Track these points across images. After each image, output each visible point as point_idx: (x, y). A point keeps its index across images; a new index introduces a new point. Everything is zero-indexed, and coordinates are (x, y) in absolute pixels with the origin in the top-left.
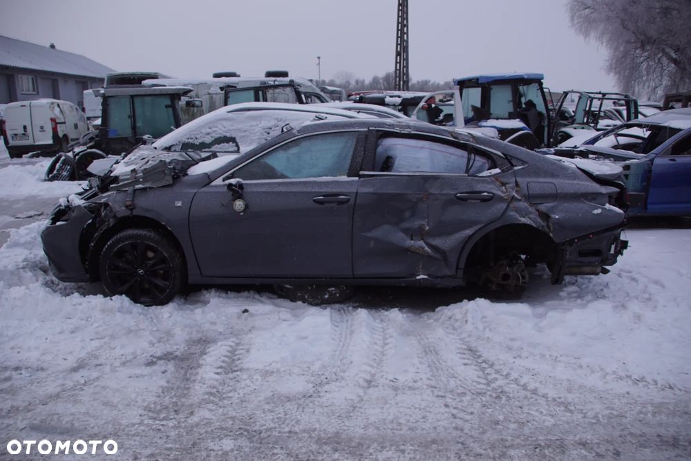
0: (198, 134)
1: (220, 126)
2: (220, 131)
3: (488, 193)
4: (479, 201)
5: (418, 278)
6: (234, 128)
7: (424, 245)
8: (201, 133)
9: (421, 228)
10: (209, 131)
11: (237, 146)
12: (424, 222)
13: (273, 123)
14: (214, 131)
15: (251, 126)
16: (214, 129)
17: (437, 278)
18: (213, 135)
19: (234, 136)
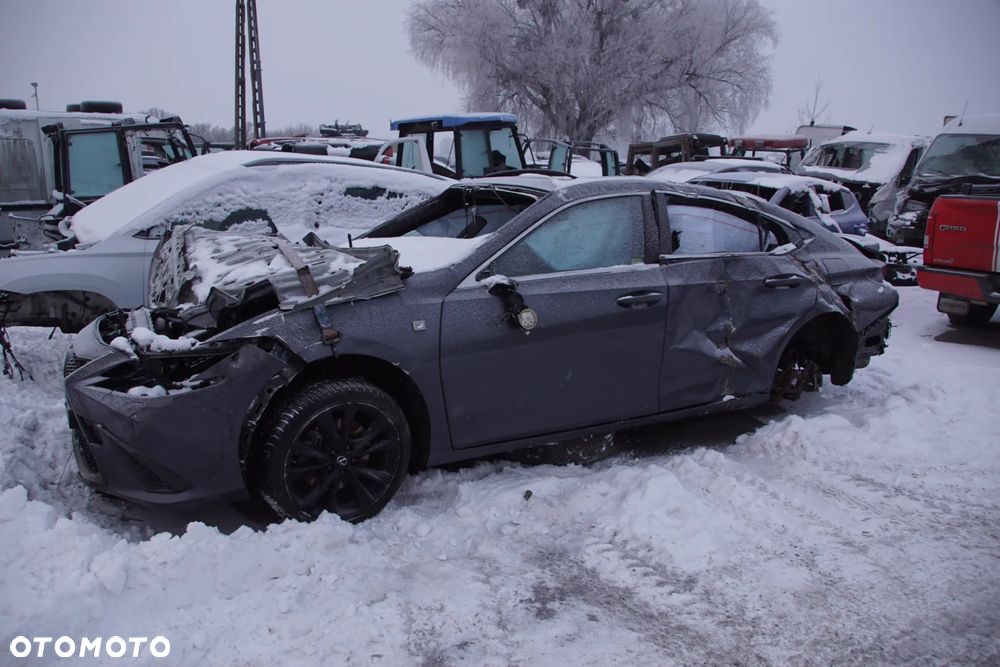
0: (200, 206)
1: (238, 191)
2: (241, 200)
3: (797, 275)
4: (787, 287)
5: (725, 399)
6: (261, 193)
7: (732, 354)
8: (207, 203)
9: (727, 329)
10: (219, 199)
11: (271, 224)
12: (729, 322)
13: (324, 184)
14: (229, 200)
15: (292, 190)
16: (229, 196)
17: (744, 396)
18: (228, 206)
19: (263, 208)
